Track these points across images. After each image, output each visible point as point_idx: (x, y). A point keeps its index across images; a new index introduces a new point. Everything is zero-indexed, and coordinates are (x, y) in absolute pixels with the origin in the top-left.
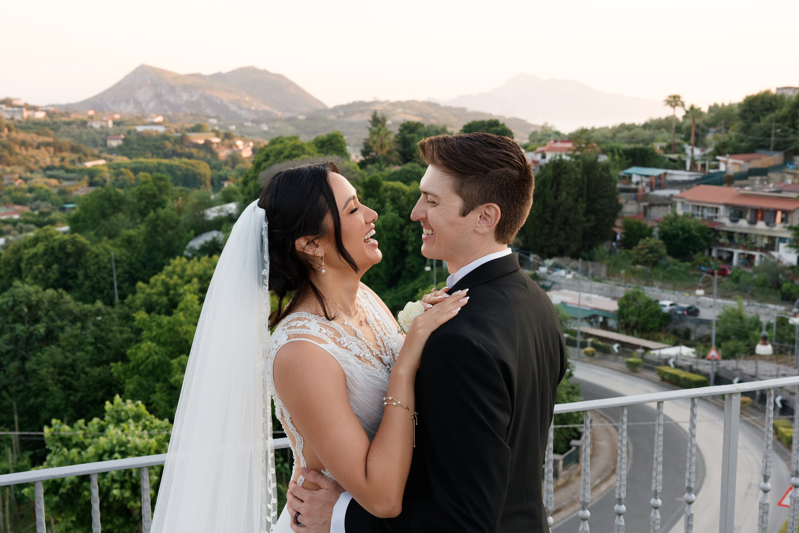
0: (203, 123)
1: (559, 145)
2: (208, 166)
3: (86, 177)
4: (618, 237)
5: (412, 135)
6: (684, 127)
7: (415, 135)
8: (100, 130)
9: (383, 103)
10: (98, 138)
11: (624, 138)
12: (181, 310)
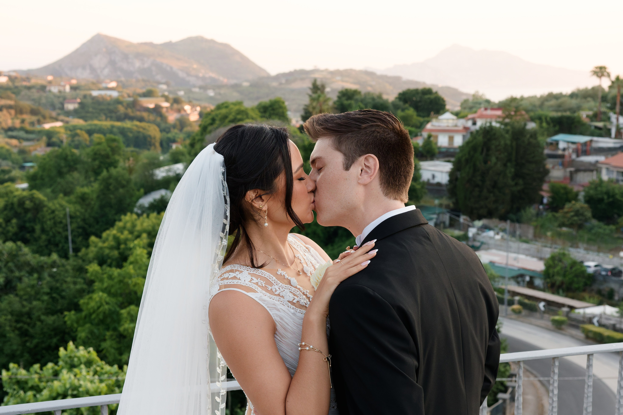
0: (153, 89)
1: (489, 112)
2: (157, 129)
3: (45, 138)
4: (545, 201)
5: (349, 102)
6: (610, 96)
7: (352, 102)
8: (58, 94)
9: (322, 71)
10: (56, 102)
11: (551, 106)
12: (131, 263)
